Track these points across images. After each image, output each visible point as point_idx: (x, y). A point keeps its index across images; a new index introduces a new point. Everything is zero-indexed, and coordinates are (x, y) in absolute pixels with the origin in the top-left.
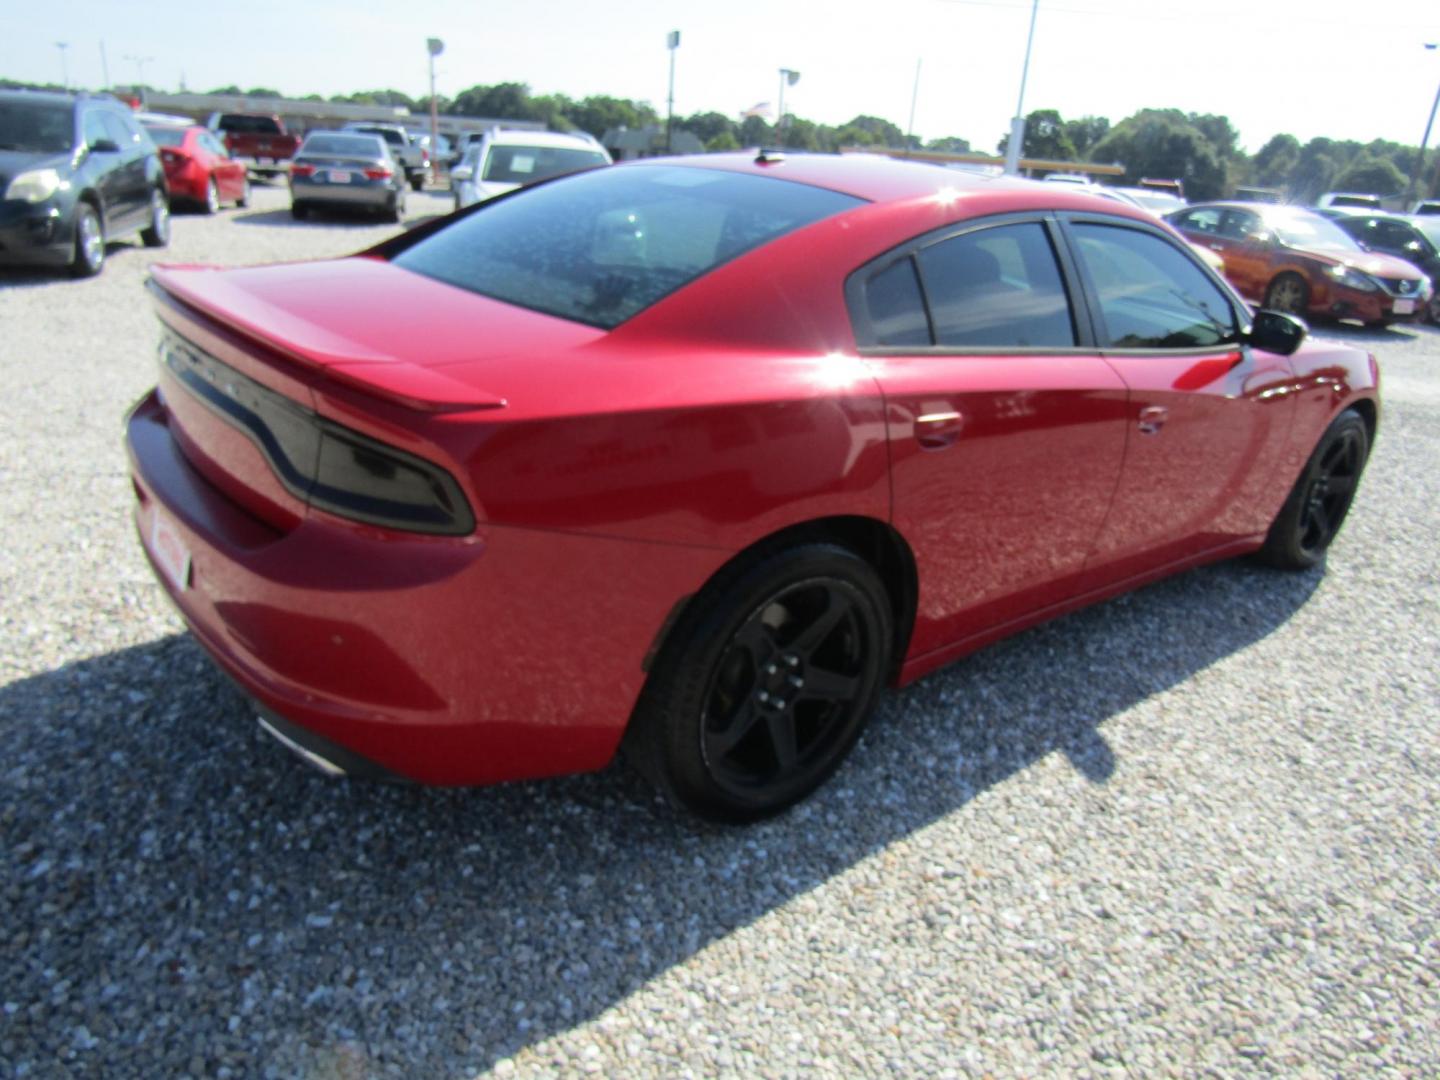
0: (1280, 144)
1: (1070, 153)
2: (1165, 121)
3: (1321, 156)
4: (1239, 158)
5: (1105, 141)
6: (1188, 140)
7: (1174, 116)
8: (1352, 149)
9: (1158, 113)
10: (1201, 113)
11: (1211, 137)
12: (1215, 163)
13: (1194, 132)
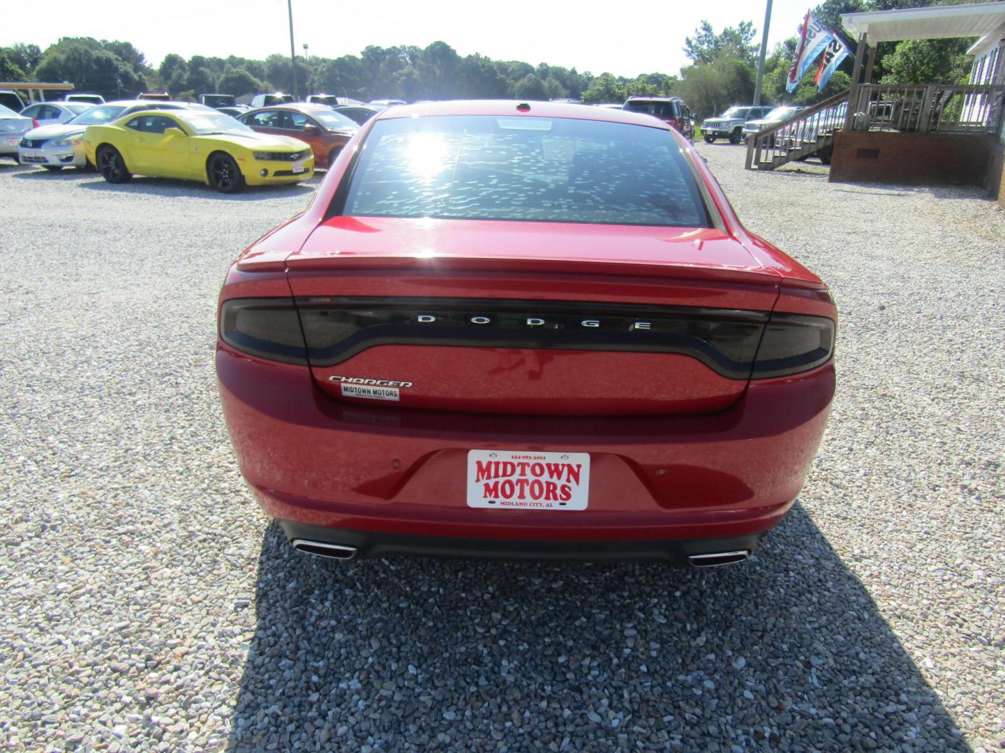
0: (171, 62)
1: (20, 75)
2: (86, 47)
3: (202, 69)
4: (149, 72)
5: (43, 64)
6: (109, 61)
7: (91, 43)
8: (219, 63)
9: (77, 40)
10: (110, 41)
11: (126, 59)
12: (136, 77)
13: (111, 55)
